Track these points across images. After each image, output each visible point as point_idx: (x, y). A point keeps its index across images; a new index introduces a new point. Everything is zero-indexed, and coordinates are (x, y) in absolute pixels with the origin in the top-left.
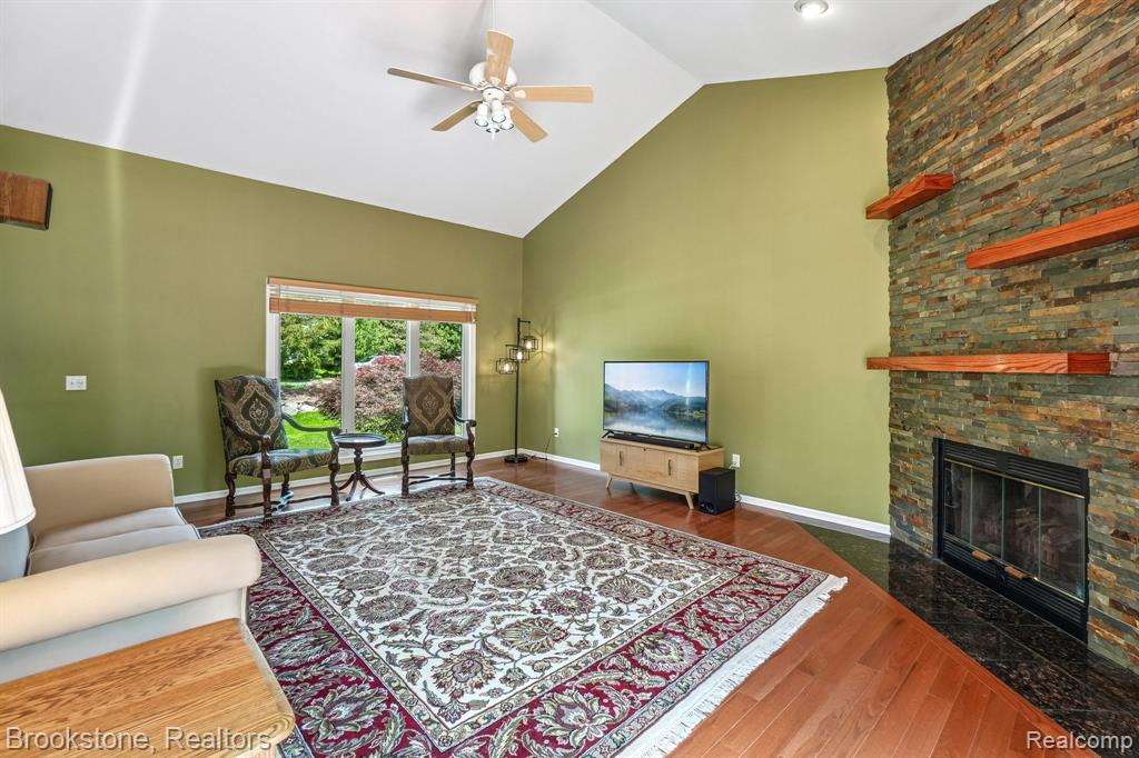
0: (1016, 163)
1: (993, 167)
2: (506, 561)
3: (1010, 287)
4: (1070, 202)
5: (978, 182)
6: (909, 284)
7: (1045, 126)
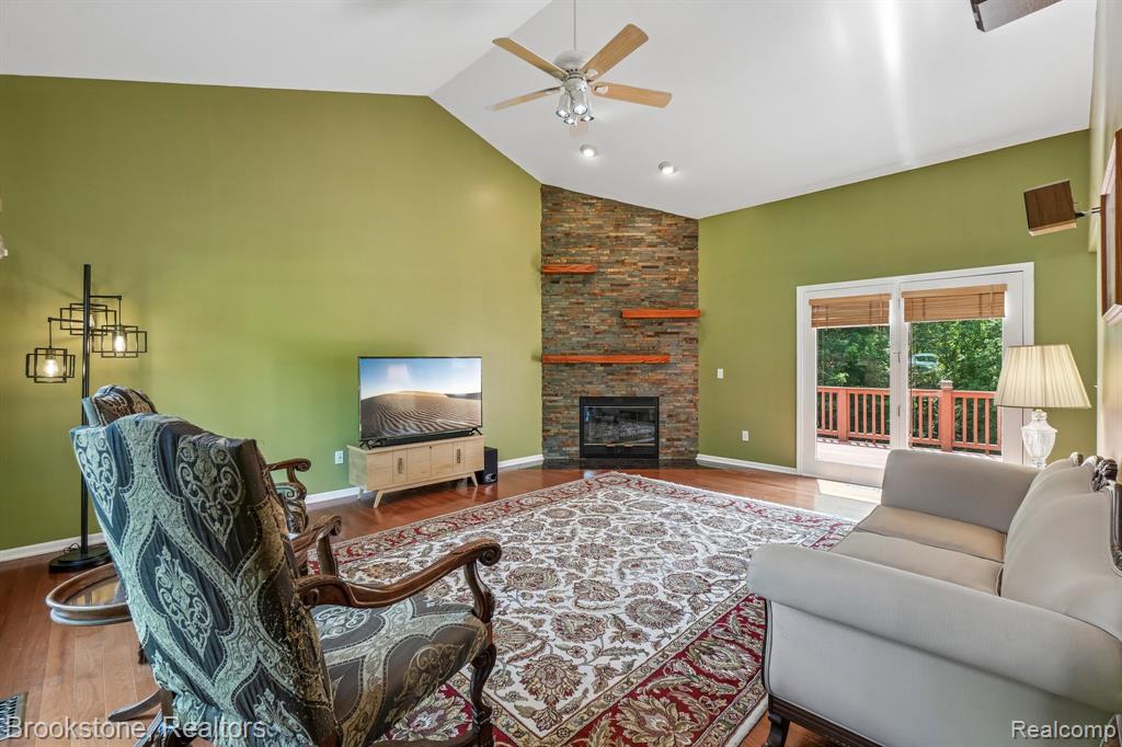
0: (630, 276)
1: (619, 273)
3: (627, 327)
4: (652, 300)
5: (609, 276)
6: (558, 315)
7: (643, 267)
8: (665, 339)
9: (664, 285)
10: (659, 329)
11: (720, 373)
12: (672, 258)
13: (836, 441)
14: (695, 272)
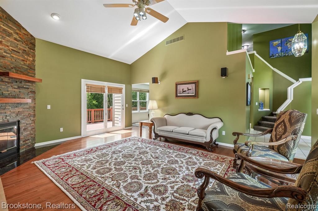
2: (133, 160)
7: (12, 50)
8: (22, 91)
9: (22, 63)
10: (20, 85)
11: (49, 107)
12: (26, 51)
13: (92, 123)
14: (34, 61)
